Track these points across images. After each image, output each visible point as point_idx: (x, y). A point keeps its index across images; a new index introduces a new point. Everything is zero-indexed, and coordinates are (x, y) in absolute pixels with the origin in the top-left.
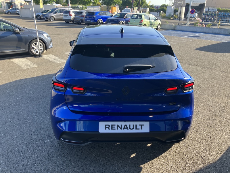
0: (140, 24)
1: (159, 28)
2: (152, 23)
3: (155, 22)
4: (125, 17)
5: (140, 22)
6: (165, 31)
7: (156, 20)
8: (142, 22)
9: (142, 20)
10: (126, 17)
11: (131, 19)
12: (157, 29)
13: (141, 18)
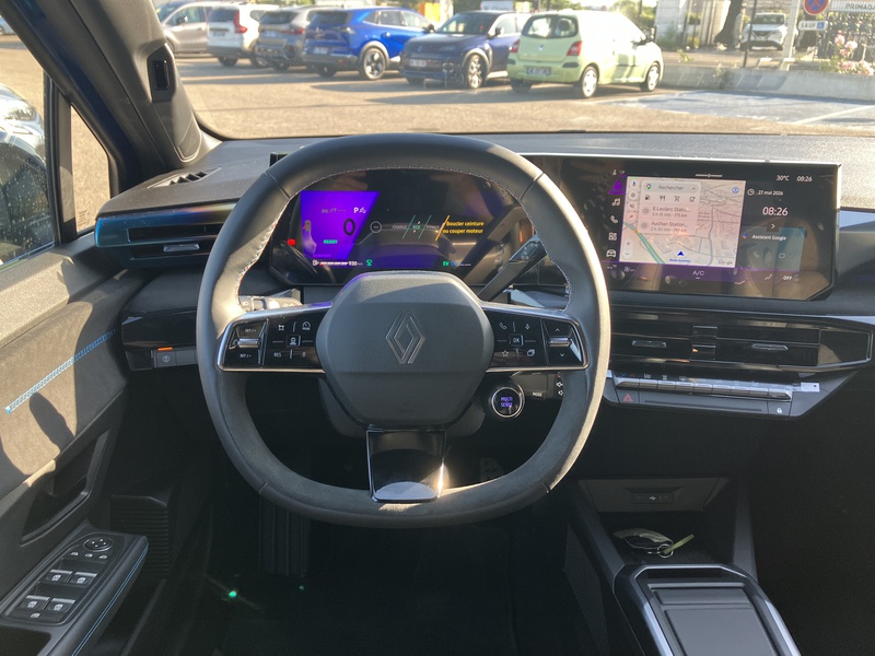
0: (570, 59)
1: (653, 81)
2: (624, 56)
4: (492, 32)
5: (569, 53)
6: (685, 96)
7: (643, 43)
8: (577, 53)
9: (578, 44)
10: (498, 31)
11: (523, 39)
12: (644, 86)
13: (576, 32)
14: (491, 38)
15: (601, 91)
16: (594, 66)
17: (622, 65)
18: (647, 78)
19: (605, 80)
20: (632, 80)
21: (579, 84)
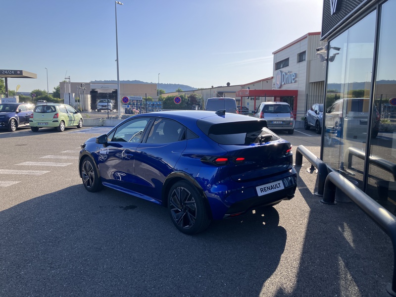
0: (55, 119)
1: (81, 124)
2: (71, 117)
3: (75, 115)
4: (18, 111)
5: (54, 117)
7: (76, 113)
8: (57, 117)
9: (57, 114)
10: (20, 111)
11: (34, 113)
12: (78, 127)
13: (55, 111)
14: (17, 113)
15: (66, 129)
16: (63, 121)
17: (71, 120)
18: (79, 124)
19: (66, 126)
20: (74, 125)
21: (59, 127)
